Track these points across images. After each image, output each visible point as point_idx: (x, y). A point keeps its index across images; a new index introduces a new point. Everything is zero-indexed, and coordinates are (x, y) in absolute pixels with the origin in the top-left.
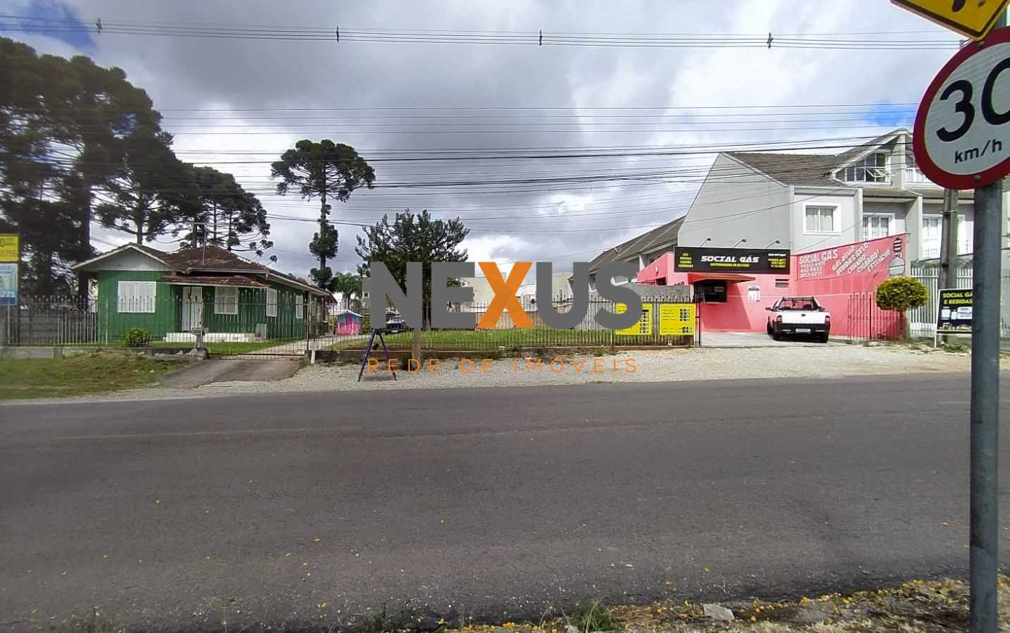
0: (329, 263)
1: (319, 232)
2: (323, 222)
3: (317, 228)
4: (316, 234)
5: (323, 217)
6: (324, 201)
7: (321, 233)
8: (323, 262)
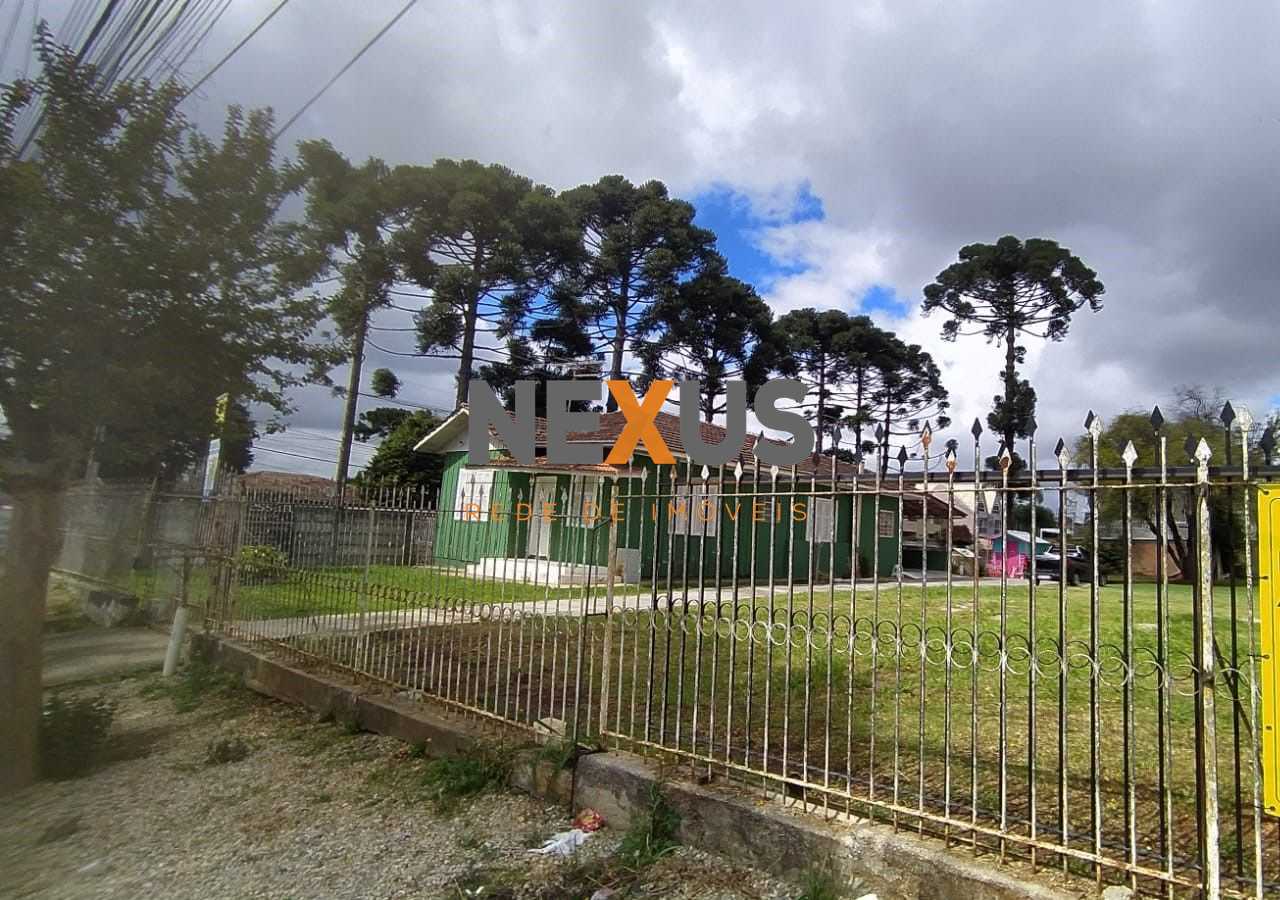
0: (1020, 444)
1: (1002, 393)
2: (1009, 376)
3: (1001, 390)
4: (997, 398)
5: (1010, 367)
6: (1010, 340)
7: (1006, 394)
8: (1008, 443)
